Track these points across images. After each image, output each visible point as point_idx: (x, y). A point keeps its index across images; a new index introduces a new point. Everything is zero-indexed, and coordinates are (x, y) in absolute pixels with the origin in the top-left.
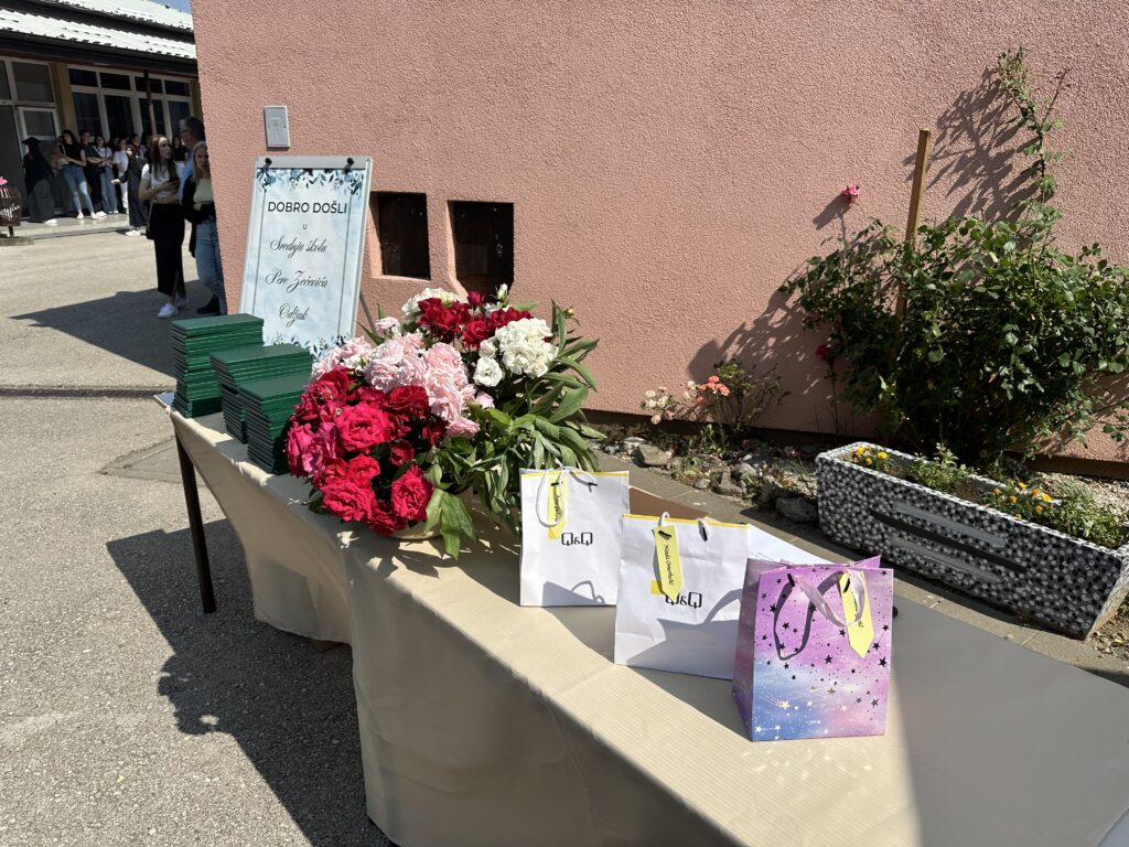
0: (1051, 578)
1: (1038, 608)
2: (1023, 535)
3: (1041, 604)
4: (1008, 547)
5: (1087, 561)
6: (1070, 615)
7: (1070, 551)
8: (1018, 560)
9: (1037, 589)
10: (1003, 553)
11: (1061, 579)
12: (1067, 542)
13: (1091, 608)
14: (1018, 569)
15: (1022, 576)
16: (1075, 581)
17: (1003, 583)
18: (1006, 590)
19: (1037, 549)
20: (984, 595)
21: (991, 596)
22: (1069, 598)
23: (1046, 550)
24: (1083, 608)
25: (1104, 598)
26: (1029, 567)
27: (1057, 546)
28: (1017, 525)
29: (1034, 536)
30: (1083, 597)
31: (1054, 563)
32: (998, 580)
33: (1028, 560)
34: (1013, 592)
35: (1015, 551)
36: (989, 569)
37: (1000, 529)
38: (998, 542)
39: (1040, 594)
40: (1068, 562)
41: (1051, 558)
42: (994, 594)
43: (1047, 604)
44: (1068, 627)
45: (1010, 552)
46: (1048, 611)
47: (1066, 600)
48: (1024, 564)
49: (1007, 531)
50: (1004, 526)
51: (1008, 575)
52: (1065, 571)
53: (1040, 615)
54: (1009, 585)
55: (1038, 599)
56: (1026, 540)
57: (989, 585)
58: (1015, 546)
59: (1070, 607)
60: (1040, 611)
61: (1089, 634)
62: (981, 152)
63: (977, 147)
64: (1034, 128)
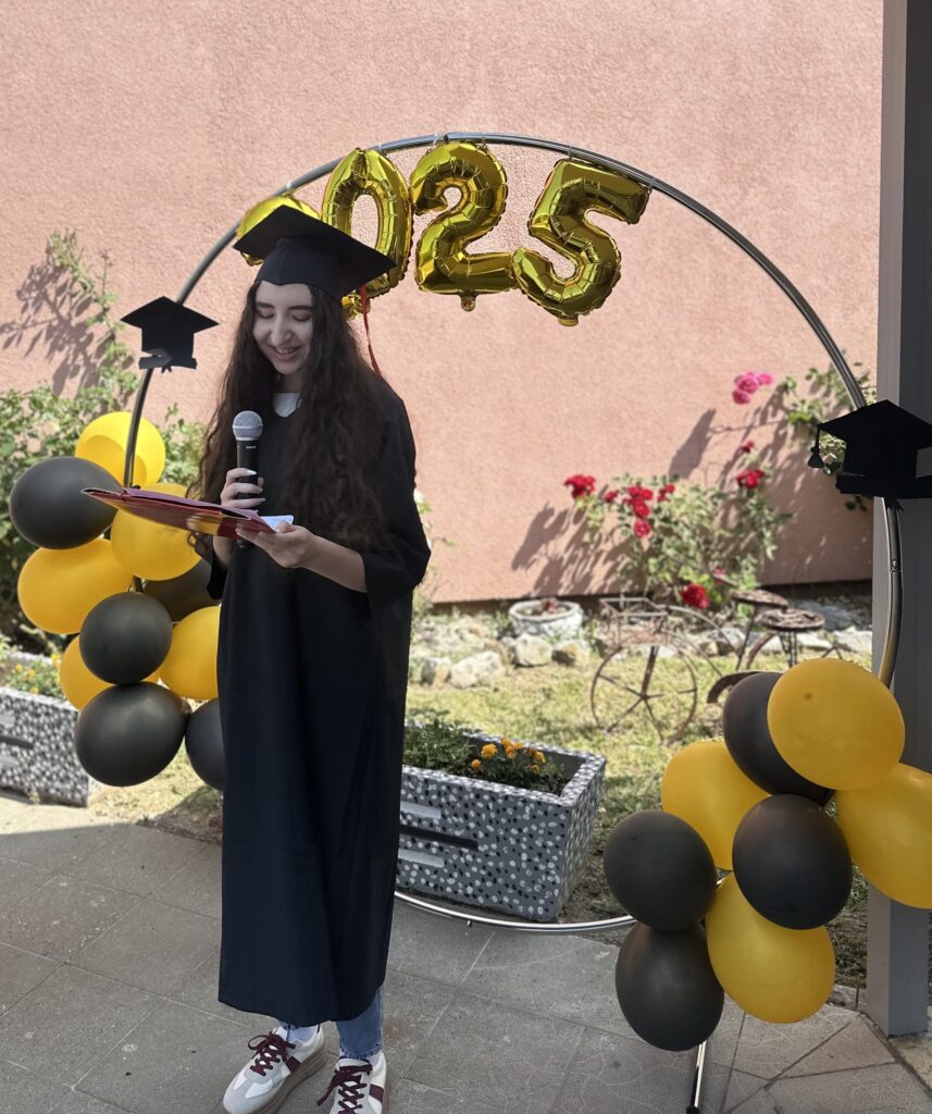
0: (50, 749)
1: (49, 783)
2: (24, 709)
3: (50, 778)
4: (16, 724)
5: (69, 722)
6: (72, 783)
7: (56, 717)
8: (25, 737)
9: (45, 763)
10: (14, 733)
11: (58, 747)
12: (52, 707)
14: (28, 746)
15: (32, 753)
16: (66, 746)
17: (21, 765)
18: (25, 771)
19: (35, 720)
20: (11, 783)
21: (15, 782)
22: (67, 766)
23: (41, 720)
24: (78, 773)
26: (34, 741)
27: (47, 714)
28: (18, 700)
29: (31, 708)
31: (49, 732)
32: (17, 763)
33: (32, 735)
34: (30, 772)
35: (21, 728)
36: (9, 753)
37: (7, 708)
38: (7, 722)
39: (47, 768)
40: (59, 728)
41: (46, 727)
42: (17, 779)
43: (55, 777)
44: (73, 797)
45: (18, 729)
46: (57, 784)
47: (65, 769)
48: (31, 740)
49: (12, 708)
50: (9, 703)
51: (22, 755)
52: (58, 738)
53: (52, 791)
54: (26, 766)
55: (48, 774)
56: (26, 714)
57: (12, 770)
58: (20, 722)
59: (71, 776)
60: (53, 787)
61: (90, 799)
62: (64, 322)
63: (59, 317)
64: (96, 301)
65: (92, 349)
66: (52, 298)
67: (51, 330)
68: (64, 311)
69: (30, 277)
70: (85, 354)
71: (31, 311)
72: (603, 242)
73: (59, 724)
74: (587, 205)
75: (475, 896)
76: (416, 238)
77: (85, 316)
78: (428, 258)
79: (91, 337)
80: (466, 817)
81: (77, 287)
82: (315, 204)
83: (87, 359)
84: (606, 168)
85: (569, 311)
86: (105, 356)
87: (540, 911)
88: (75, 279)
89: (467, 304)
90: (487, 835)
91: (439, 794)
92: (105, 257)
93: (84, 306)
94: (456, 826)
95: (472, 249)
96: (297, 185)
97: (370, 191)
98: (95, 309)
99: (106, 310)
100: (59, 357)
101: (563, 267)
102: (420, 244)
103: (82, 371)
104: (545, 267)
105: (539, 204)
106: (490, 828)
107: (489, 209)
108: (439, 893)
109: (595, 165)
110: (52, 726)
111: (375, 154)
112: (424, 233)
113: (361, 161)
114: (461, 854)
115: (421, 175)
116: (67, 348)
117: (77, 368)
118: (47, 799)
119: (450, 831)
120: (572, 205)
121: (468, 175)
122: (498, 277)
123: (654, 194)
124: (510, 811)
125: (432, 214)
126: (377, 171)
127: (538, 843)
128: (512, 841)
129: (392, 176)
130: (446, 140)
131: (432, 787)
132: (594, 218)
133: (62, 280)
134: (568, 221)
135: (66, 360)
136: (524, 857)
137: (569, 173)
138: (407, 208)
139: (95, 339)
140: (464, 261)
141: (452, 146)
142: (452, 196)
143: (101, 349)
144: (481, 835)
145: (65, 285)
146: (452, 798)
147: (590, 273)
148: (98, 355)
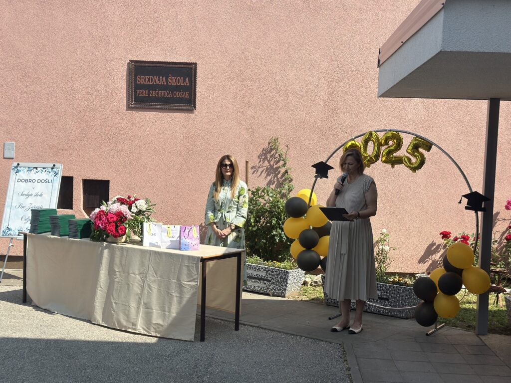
0: (276, 281)
2: (269, 270)
3: (275, 290)
6: (281, 291)
7: (279, 272)
8: (269, 278)
9: (274, 285)
10: (265, 277)
11: (278, 281)
12: (278, 270)
13: (285, 287)
14: (269, 281)
15: (270, 283)
16: (281, 280)
17: (267, 286)
18: (267, 288)
19: (272, 273)
21: (264, 291)
23: (274, 273)
24: (283, 288)
25: (287, 283)
26: (271, 279)
27: (276, 271)
28: (267, 268)
29: (271, 270)
30: (283, 285)
31: (276, 277)
32: (265, 286)
33: (271, 277)
34: (269, 288)
36: (263, 283)
37: (264, 270)
38: (264, 274)
39: (275, 287)
41: (275, 275)
45: (267, 276)
46: (277, 291)
47: (280, 287)
51: (267, 283)
52: (278, 278)
53: (275, 293)
57: (264, 288)
58: (268, 274)
59: (281, 289)
61: (286, 295)
62: (272, 167)
63: (270, 165)
64: (283, 160)
65: (279, 176)
66: (268, 159)
67: (267, 169)
68: (272, 163)
69: (262, 151)
70: (277, 177)
71: (262, 162)
72: (422, 155)
73: (279, 274)
74: (420, 147)
75: (388, 313)
76: (382, 151)
77: (278, 165)
78: (384, 156)
79: (280, 172)
80: (387, 293)
81: (277, 155)
82: (359, 142)
83: (278, 179)
84: (424, 140)
85: (414, 169)
86: (284, 178)
87: (404, 315)
88: (276, 153)
89: (393, 167)
90: (392, 297)
91: (380, 287)
92: (287, 146)
93: (279, 161)
94: (384, 295)
95: (394, 154)
96: (355, 138)
97: (372, 140)
98: (282, 163)
99: (285, 163)
100: (269, 178)
101: (413, 160)
102: (383, 153)
103: (276, 183)
104: (409, 160)
105: (409, 146)
106: (393, 295)
107: (399, 146)
108: (379, 313)
109: (421, 139)
110: (277, 275)
111: (374, 132)
112: (384, 151)
113: (371, 134)
114: (385, 302)
115: (384, 138)
116: (271, 175)
117: (274, 182)
118: (274, 295)
119: (383, 296)
120: (416, 148)
121: (394, 139)
122: (399, 161)
123: (433, 146)
124: (397, 290)
125: (386, 146)
126: (374, 136)
127: (404, 298)
128: (398, 298)
129: (378, 138)
130: (390, 130)
131: (379, 285)
132: (421, 150)
133: (272, 153)
134: (415, 150)
135: (271, 179)
136: (400, 302)
137: (416, 140)
138: (380, 145)
139: (281, 173)
140: (392, 157)
141: (392, 132)
142: (391, 143)
143: (283, 175)
144: (390, 297)
145: (273, 154)
146: (384, 288)
147: (418, 162)
148: (281, 178)
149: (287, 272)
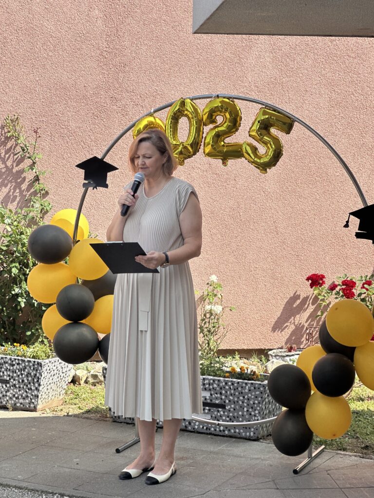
0: (19, 382)
1: (17, 401)
2: (5, 363)
3: (17, 398)
4: (1, 371)
5: (30, 367)
6: (29, 399)
7: (23, 365)
8: (5, 377)
9: (15, 390)
11: (23, 381)
13: (36, 392)
14: (6, 382)
16: (28, 380)
19: (11, 368)
22: (27, 390)
23: (15, 367)
24: (33, 394)
25: (39, 385)
26: (10, 379)
27: (18, 364)
28: (2, 358)
30: (33, 388)
33: (9, 376)
35: (3, 373)
39: (16, 393)
40: (24, 371)
41: (17, 371)
43: (20, 397)
44: (29, 406)
47: (26, 392)
48: (8, 379)
51: (3, 387)
52: (23, 376)
53: (18, 405)
55: (16, 396)
58: (3, 370)
59: (29, 395)
61: (38, 407)
64: (29, 158)
72: (276, 141)
73: (25, 368)
74: (272, 125)
75: (224, 431)
76: (204, 135)
78: (209, 144)
80: (221, 394)
82: (162, 120)
83: (21, 192)
85: (264, 167)
86: (32, 190)
87: (252, 434)
88: (17, 145)
89: (224, 163)
90: (230, 401)
91: (209, 384)
92: (36, 132)
93: (22, 160)
94: (217, 398)
95: (227, 140)
96: (155, 111)
97: (186, 116)
98: (28, 162)
99: (34, 163)
100: (5, 190)
101: (262, 150)
102: (205, 138)
104: (255, 150)
105: (253, 124)
106: (231, 398)
107: (235, 124)
108: (208, 432)
109: (275, 111)
111: (189, 101)
112: (207, 133)
113: (183, 103)
114: (218, 411)
115: (207, 110)
118: (15, 409)
119: (214, 401)
120: (265, 126)
121: (226, 110)
122: (236, 153)
124: (240, 389)
125: (211, 126)
126: (189, 106)
127: (251, 402)
128: (240, 403)
129: (196, 110)
130: (218, 96)
131: (206, 382)
132: (273, 131)
134: (264, 132)
136: (245, 409)
137: (265, 113)
138: (200, 123)
140: (223, 146)
141: (220, 99)
142: (220, 119)
144: (227, 401)
146: (215, 386)
147: (271, 153)
148: (28, 189)
149: (40, 364)
